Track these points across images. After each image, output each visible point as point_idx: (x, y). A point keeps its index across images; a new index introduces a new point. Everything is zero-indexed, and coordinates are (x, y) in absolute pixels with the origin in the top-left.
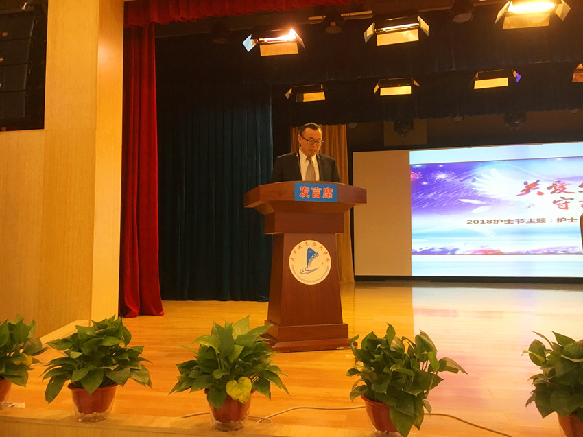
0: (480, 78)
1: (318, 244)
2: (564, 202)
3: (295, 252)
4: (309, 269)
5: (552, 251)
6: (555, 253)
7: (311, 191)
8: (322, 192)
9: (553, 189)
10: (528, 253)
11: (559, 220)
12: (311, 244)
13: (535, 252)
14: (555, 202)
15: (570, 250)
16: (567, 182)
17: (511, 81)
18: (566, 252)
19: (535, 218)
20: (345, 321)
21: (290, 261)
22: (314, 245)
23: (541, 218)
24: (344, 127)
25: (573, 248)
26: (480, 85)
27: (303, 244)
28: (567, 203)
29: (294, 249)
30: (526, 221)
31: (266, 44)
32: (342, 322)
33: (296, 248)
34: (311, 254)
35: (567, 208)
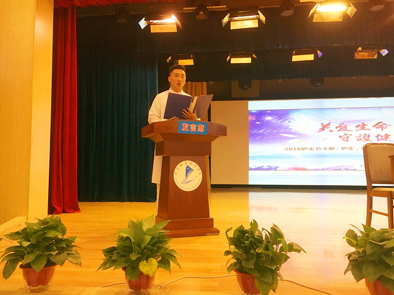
0: (296, 54)
1: (194, 163)
2: (346, 136)
3: (177, 169)
4: (188, 180)
5: (338, 168)
6: (340, 170)
7: (189, 127)
8: (197, 127)
9: (339, 128)
10: (323, 169)
11: (343, 148)
12: (188, 163)
13: (327, 169)
14: (340, 137)
15: (349, 168)
16: (348, 124)
17: (316, 56)
18: (347, 169)
19: (328, 147)
20: (211, 216)
21: (174, 175)
22: (191, 164)
23: (331, 147)
24: (205, 83)
25: (351, 166)
26: (296, 58)
27: (183, 163)
28: (348, 137)
29: (177, 167)
30: (322, 149)
31: (155, 24)
32: (209, 217)
33: (178, 166)
34: (188, 170)
35: (348, 141)
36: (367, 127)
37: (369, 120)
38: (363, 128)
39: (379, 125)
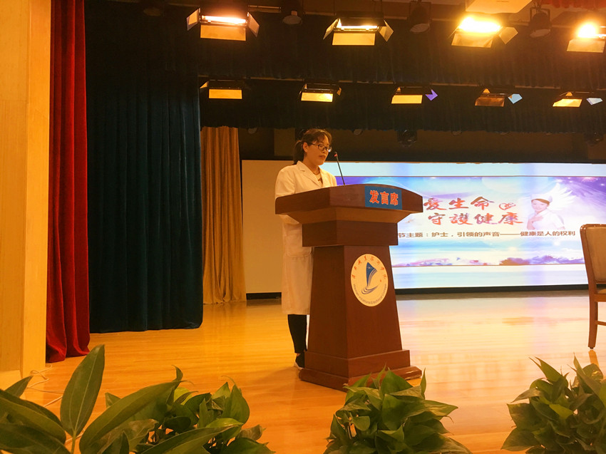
1: (376, 259)
2: (437, 217)
3: (355, 268)
4: (370, 288)
5: (428, 263)
6: (430, 265)
7: (380, 196)
8: (389, 197)
9: (428, 206)
10: (408, 266)
11: (434, 235)
12: (370, 258)
13: (414, 265)
14: (430, 218)
15: (443, 262)
16: (439, 199)
18: (440, 265)
19: (414, 232)
21: (352, 278)
22: (372, 259)
23: (419, 232)
25: (445, 260)
26: (398, 99)
27: (362, 258)
28: (439, 218)
29: (354, 265)
30: (406, 235)
31: (209, 24)
32: (401, 349)
33: (356, 264)
34: (370, 270)
35: (439, 223)
36: (464, 204)
37: (466, 195)
38: (459, 206)
39: (479, 202)
